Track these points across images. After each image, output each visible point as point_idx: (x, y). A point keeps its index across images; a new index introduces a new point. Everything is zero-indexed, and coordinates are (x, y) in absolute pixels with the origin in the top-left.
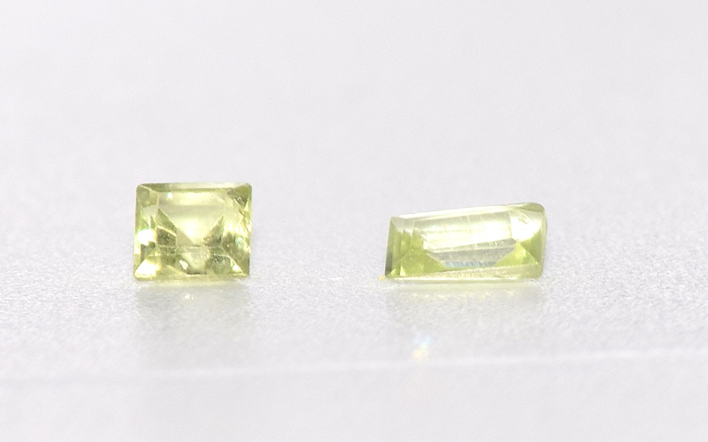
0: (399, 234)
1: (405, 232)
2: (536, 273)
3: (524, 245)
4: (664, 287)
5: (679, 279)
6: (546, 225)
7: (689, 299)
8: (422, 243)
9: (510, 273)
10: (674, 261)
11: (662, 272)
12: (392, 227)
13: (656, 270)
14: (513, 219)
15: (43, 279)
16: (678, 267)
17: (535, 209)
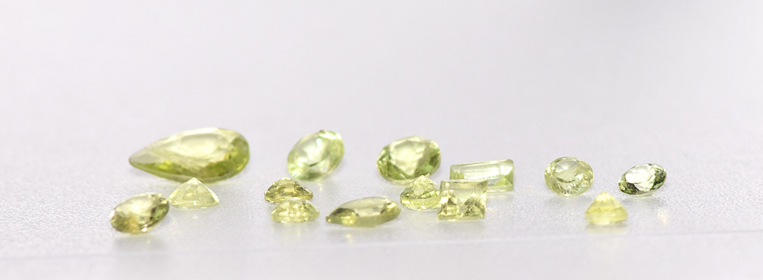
0: (454, 173)
1: (456, 172)
2: (511, 189)
3: (506, 177)
4: (515, 212)
5: (522, 208)
6: (514, 168)
7: (525, 217)
8: (464, 176)
9: (501, 189)
10: (521, 201)
11: (515, 205)
12: (451, 170)
13: (513, 204)
14: (501, 167)
15: (262, 208)
16: (522, 203)
17: (510, 162)
